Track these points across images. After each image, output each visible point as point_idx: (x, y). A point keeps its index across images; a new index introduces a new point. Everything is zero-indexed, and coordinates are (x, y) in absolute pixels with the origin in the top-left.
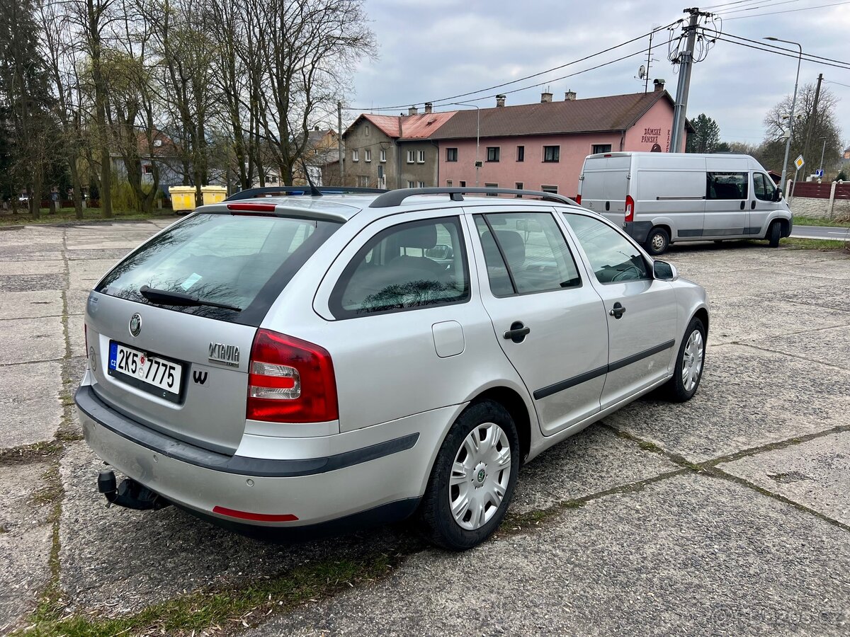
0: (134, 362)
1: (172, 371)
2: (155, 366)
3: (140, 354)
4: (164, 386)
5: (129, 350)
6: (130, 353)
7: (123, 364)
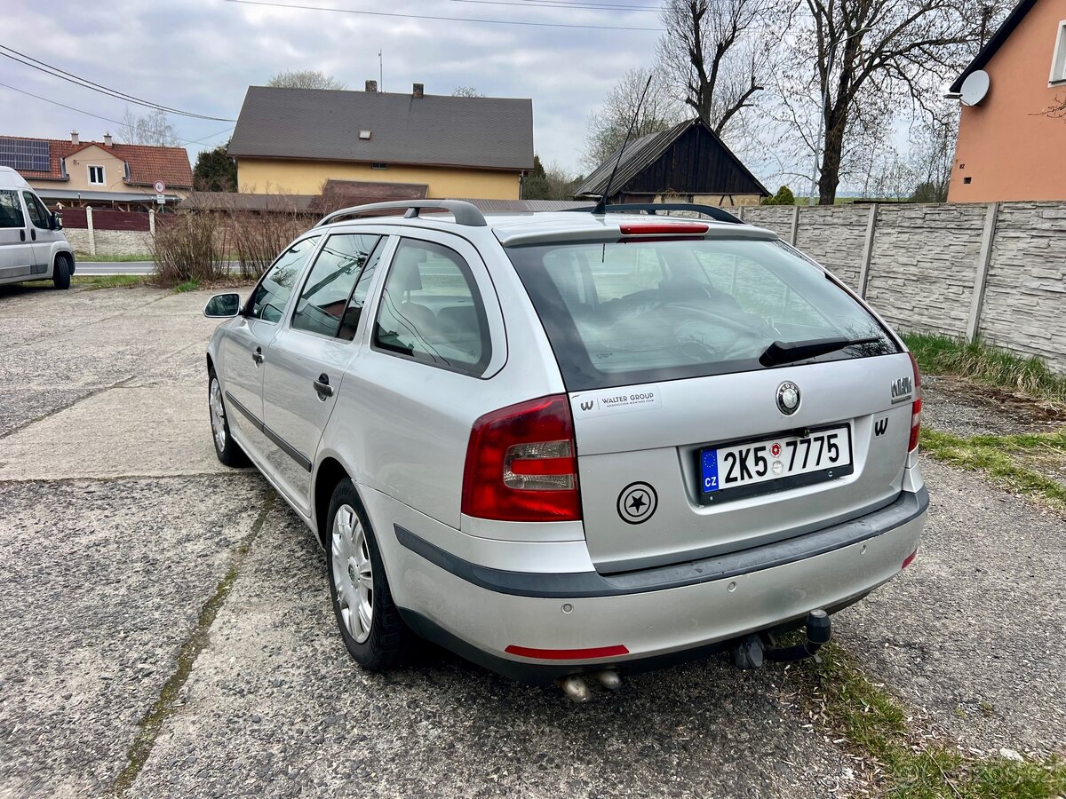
0: (757, 460)
1: (832, 441)
2: (802, 448)
3: (769, 444)
4: (826, 464)
5: (744, 448)
6: (748, 451)
7: (736, 473)
